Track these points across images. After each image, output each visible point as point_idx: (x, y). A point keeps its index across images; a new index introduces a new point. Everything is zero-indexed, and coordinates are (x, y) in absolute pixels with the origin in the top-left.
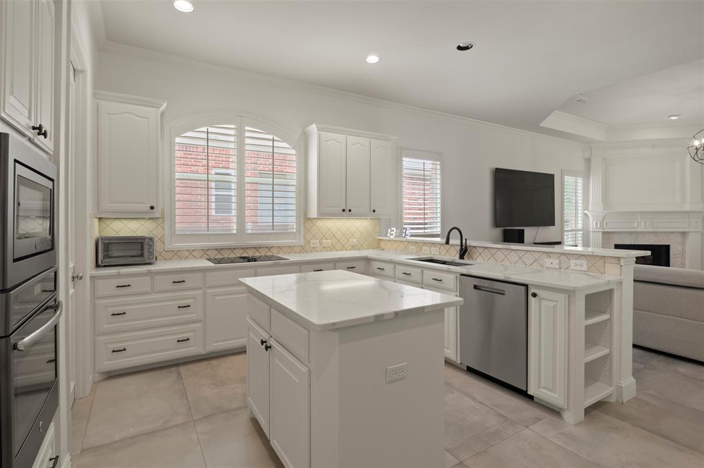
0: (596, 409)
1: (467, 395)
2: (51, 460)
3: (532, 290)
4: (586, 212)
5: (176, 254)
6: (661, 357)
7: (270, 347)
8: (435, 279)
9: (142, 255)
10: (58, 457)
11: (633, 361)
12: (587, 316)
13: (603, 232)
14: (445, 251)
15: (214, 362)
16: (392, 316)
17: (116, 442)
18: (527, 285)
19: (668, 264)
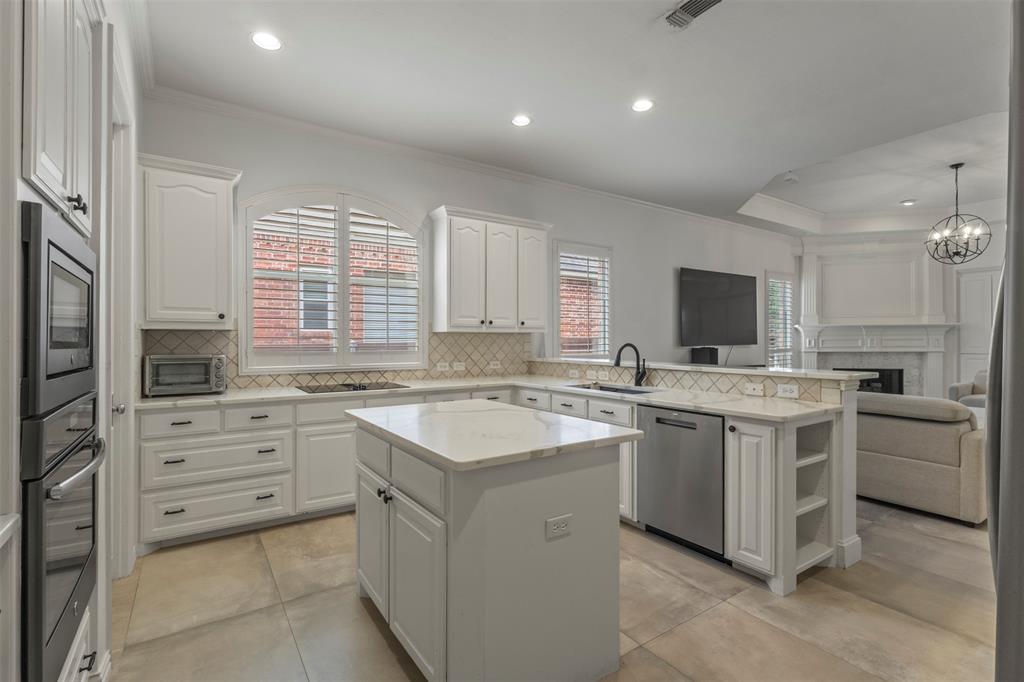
0: (810, 577)
1: (645, 561)
2: (85, 657)
3: (729, 423)
4: (797, 326)
5: (255, 381)
6: (893, 511)
7: (391, 498)
8: (604, 412)
9: (207, 381)
10: (95, 653)
11: (858, 516)
12: (800, 455)
13: (819, 353)
14: (617, 375)
15: (307, 527)
16: (554, 453)
17: (173, 635)
18: (723, 417)
19: (901, 392)
